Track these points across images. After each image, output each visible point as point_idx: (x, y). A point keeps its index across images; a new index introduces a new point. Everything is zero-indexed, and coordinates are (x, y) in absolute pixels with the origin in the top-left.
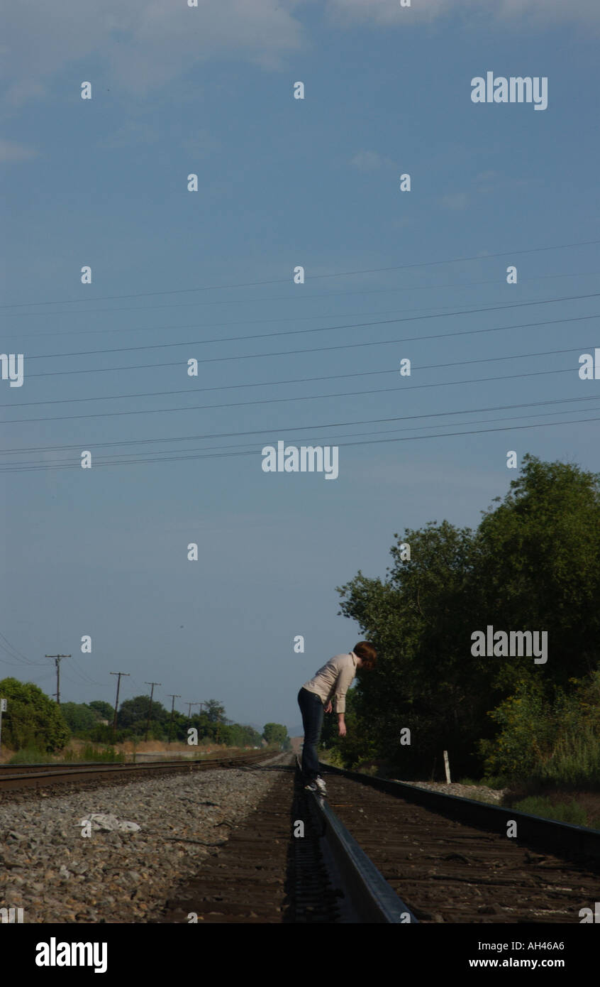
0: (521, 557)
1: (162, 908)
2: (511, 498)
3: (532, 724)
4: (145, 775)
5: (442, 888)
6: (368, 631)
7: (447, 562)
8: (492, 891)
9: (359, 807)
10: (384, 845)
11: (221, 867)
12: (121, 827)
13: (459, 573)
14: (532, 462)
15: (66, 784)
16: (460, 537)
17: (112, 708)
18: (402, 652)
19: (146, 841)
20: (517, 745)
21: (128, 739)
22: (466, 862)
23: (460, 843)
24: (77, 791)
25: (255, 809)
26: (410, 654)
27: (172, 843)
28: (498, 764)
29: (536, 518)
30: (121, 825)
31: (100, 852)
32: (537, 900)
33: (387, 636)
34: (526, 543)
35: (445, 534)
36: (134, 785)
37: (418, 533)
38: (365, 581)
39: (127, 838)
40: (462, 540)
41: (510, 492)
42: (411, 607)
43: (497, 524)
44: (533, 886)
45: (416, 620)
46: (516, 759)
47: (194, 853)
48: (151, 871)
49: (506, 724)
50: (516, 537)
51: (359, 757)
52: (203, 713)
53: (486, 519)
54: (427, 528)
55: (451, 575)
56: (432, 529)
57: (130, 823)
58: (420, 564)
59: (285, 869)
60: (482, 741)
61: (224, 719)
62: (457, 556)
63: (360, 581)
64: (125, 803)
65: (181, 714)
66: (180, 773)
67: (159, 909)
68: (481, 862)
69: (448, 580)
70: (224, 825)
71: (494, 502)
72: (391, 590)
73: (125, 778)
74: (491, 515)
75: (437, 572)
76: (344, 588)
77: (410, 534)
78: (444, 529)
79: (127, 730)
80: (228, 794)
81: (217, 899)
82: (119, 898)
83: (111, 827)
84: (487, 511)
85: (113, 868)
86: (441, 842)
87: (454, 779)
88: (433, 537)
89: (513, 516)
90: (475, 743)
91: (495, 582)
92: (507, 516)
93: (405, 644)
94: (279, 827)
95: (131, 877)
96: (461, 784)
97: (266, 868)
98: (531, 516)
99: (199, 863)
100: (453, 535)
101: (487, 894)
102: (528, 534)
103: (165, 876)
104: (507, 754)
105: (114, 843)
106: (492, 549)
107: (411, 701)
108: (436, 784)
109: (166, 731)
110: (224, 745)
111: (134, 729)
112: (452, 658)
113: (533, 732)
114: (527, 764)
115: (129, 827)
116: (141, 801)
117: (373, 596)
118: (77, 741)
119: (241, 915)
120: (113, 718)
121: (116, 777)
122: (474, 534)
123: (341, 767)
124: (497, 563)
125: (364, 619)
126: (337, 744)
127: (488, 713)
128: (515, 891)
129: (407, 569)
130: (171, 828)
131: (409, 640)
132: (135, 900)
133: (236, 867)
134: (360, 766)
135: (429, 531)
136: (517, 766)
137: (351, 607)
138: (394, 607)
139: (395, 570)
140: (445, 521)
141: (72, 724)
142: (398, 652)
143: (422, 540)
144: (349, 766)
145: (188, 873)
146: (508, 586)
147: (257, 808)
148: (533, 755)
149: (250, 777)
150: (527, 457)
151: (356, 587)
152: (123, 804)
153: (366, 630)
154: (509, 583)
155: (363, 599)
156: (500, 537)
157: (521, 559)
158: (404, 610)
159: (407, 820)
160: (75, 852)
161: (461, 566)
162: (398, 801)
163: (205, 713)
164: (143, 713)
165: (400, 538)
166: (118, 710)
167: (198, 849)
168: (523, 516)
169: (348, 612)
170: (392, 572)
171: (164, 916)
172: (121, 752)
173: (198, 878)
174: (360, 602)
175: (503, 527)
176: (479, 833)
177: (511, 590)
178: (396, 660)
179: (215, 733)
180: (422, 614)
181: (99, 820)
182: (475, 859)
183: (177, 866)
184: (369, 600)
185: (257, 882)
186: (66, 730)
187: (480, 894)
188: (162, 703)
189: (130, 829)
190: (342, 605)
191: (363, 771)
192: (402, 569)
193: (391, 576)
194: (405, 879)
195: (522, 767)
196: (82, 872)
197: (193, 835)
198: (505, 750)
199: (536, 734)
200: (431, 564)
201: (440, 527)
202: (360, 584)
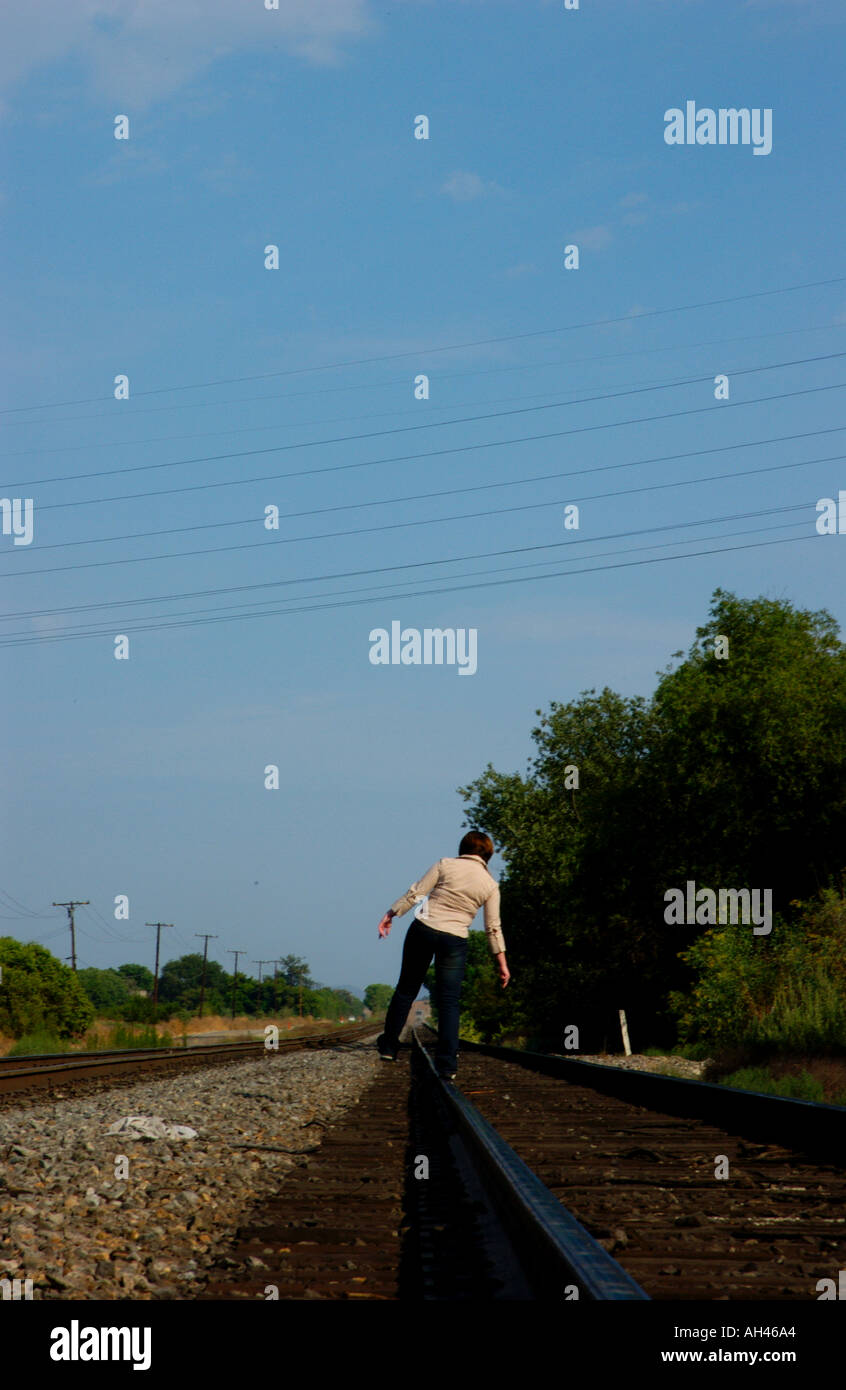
0: (716, 733)
1: (231, 1239)
2: (697, 651)
3: (741, 968)
4: (202, 1063)
5: (624, 1195)
6: (506, 848)
7: (612, 746)
8: (694, 1197)
9: (504, 1093)
10: (540, 1142)
11: (312, 1181)
12: (169, 1134)
13: (629, 761)
14: (725, 599)
15: (90, 1079)
16: (628, 709)
17: (149, 972)
18: (554, 876)
19: (205, 1151)
20: (721, 997)
21: (174, 1015)
22: (658, 1160)
23: (647, 1134)
24: (106, 1089)
25: (357, 1101)
26: (564, 877)
27: (244, 1152)
28: (696, 1026)
29: (734, 677)
30: (168, 1131)
31: (142, 1168)
32: (758, 1205)
33: (532, 854)
34: (723, 713)
35: (607, 707)
36: (186, 1077)
37: (569, 707)
38: (498, 778)
39: (178, 1148)
40: (631, 713)
41: (696, 643)
42: (564, 811)
43: (680, 689)
44: (751, 1187)
45: (572, 830)
46: (721, 1016)
47: (274, 1165)
48: (214, 1191)
49: (705, 969)
50: (707, 707)
51: (501, 1027)
52: (279, 975)
53: (665, 683)
54: (582, 700)
55: (617, 765)
56: (589, 700)
57: (182, 1128)
58: (574, 751)
59: (403, 1179)
60: (672, 994)
61: (308, 983)
62: (625, 738)
63: (491, 777)
64: (174, 1102)
65: (248, 977)
66: (249, 1058)
67: (227, 1241)
68: (675, 1158)
69: (615, 771)
70: (314, 1125)
71: (675, 658)
72: (535, 789)
73: (173, 1068)
74: (671, 677)
75: (599, 762)
76: (469, 788)
77: (558, 709)
78: (605, 700)
79: (174, 1004)
80: (318, 1084)
81: (308, 1224)
82: (171, 1229)
83: (155, 1134)
84: (665, 672)
85: (161, 1189)
86: (620, 1134)
87: (635, 1051)
88: (590, 712)
89: (701, 676)
90: (663, 997)
91: (681, 771)
92: (693, 677)
93: (559, 864)
94: (391, 1125)
95: (185, 1199)
96: (646, 1055)
97: (376, 1181)
98: (729, 677)
99: (282, 1177)
100: (619, 709)
101: (687, 1201)
102: (724, 701)
103: (234, 1196)
104: (708, 1010)
105: (160, 1155)
106: (674, 724)
107: (570, 943)
108: (610, 1057)
109: (228, 1002)
110: (310, 1017)
111: (182, 1002)
112: (624, 880)
113: (743, 978)
114: (737, 1023)
115: (181, 1134)
116: (196, 1097)
117: (511, 799)
118: (104, 1022)
119: (343, 1244)
120: (153, 987)
121: (160, 1069)
122: (648, 704)
123: (475, 1040)
124: (684, 744)
125: (500, 830)
126: (468, 1008)
127: (679, 955)
128: (726, 1195)
129: (557, 758)
130: (240, 1133)
131: (563, 858)
132: (193, 1230)
133: (333, 1181)
134: (502, 1039)
135: (585, 703)
136: (723, 1027)
137: (480, 814)
138: (539, 813)
139: (539, 760)
140: (606, 689)
141: (94, 998)
142: (549, 876)
143: (576, 716)
144: (486, 1039)
145: (267, 1192)
146: (699, 775)
147: (360, 1100)
148: (745, 1009)
149: (348, 1059)
150: (718, 593)
151: (486, 786)
152: (170, 1102)
153: (502, 846)
154: (699, 771)
155: (496, 803)
156: (685, 706)
157: (717, 737)
158: (554, 816)
159: (571, 1107)
160: (106, 1170)
161: (631, 751)
162: (558, 1082)
163: (282, 975)
164: (194, 978)
165: (544, 715)
166: (160, 975)
167: (279, 1158)
168: (716, 675)
169: (476, 822)
170: (535, 764)
171: (235, 1249)
172: (166, 1034)
173: (281, 1197)
174: (492, 809)
175: (689, 693)
176: (672, 1120)
177: (705, 781)
178: (547, 886)
179: (297, 1002)
180: (580, 820)
181: (138, 1125)
182: (668, 1155)
183: (250, 1183)
184: (505, 804)
185: (362, 1199)
186: (89, 1007)
187: (677, 1201)
188: (220, 963)
189: (182, 1137)
190: (467, 812)
191: (507, 1044)
192: (549, 759)
193: (534, 769)
194: (573, 1185)
195: (730, 1028)
196: (117, 1196)
197: (271, 1140)
198: (705, 1005)
199: (748, 980)
200: (589, 751)
201: (600, 698)
202: (491, 782)
